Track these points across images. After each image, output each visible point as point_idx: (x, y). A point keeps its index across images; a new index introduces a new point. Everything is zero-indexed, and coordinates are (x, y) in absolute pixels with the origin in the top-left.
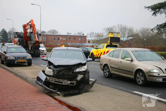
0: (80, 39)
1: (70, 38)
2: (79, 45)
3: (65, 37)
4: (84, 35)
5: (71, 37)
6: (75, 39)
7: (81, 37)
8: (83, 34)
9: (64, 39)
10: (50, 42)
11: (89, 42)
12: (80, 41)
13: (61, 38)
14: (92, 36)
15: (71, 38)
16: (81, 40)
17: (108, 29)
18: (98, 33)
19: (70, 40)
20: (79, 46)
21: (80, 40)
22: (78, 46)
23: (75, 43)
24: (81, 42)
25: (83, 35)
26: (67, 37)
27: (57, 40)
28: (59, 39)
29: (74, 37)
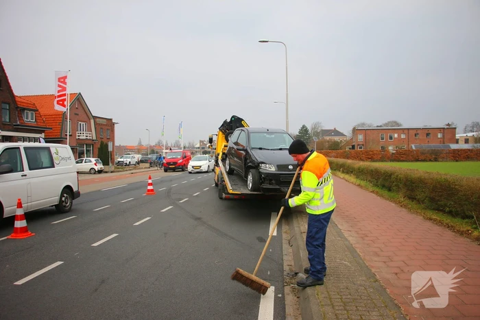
0: (440, 136)
1: (416, 135)
3: (406, 131)
4: (451, 126)
5: (418, 132)
6: (428, 135)
7: (442, 131)
8: (449, 125)
9: (403, 136)
10: (371, 144)
12: (440, 140)
13: (396, 136)
15: (418, 134)
16: (444, 136)
19: (417, 137)
21: (439, 137)
23: (428, 144)
24: (443, 141)
25: (448, 127)
26: (410, 131)
27: (387, 140)
28: (391, 138)
29: (426, 132)
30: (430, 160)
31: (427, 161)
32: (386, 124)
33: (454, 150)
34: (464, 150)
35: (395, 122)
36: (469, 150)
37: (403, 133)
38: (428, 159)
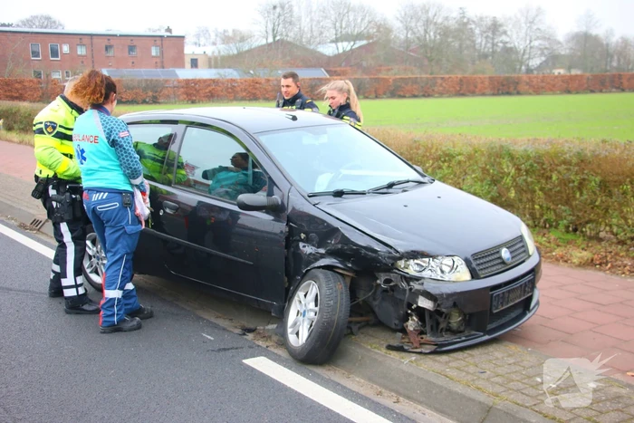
0: (154, 51)
1: (107, 48)
2: (155, 78)
3: (86, 40)
4: (174, 34)
5: (112, 42)
6: (131, 48)
7: (159, 42)
8: (169, 30)
9: (81, 51)
10: (10, 66)
11: (194, 63)
12: (154, 60)
13: (66, 49)
14: (203, 41)
15: (111, 47)
16: (162, 53)
17: (275, 7)
18: (225, 31)
19: (111, 53)
20: (152, 80)
21: (154, 53)
22: (146, 80)
23: (133, 67)
24: (162, 62)
25: (169, 34)
26: (95, 40)
27: (45, 57)
28: (55, 53)
29: (128, 42)
30: (144, 102)
31: (138, 103)
32: (29, 22)
33: (187, 81)
34: (205, 81)
35: (48, 18)
36: (213, 81)
37: (82, 45)
38: (139, 99)
